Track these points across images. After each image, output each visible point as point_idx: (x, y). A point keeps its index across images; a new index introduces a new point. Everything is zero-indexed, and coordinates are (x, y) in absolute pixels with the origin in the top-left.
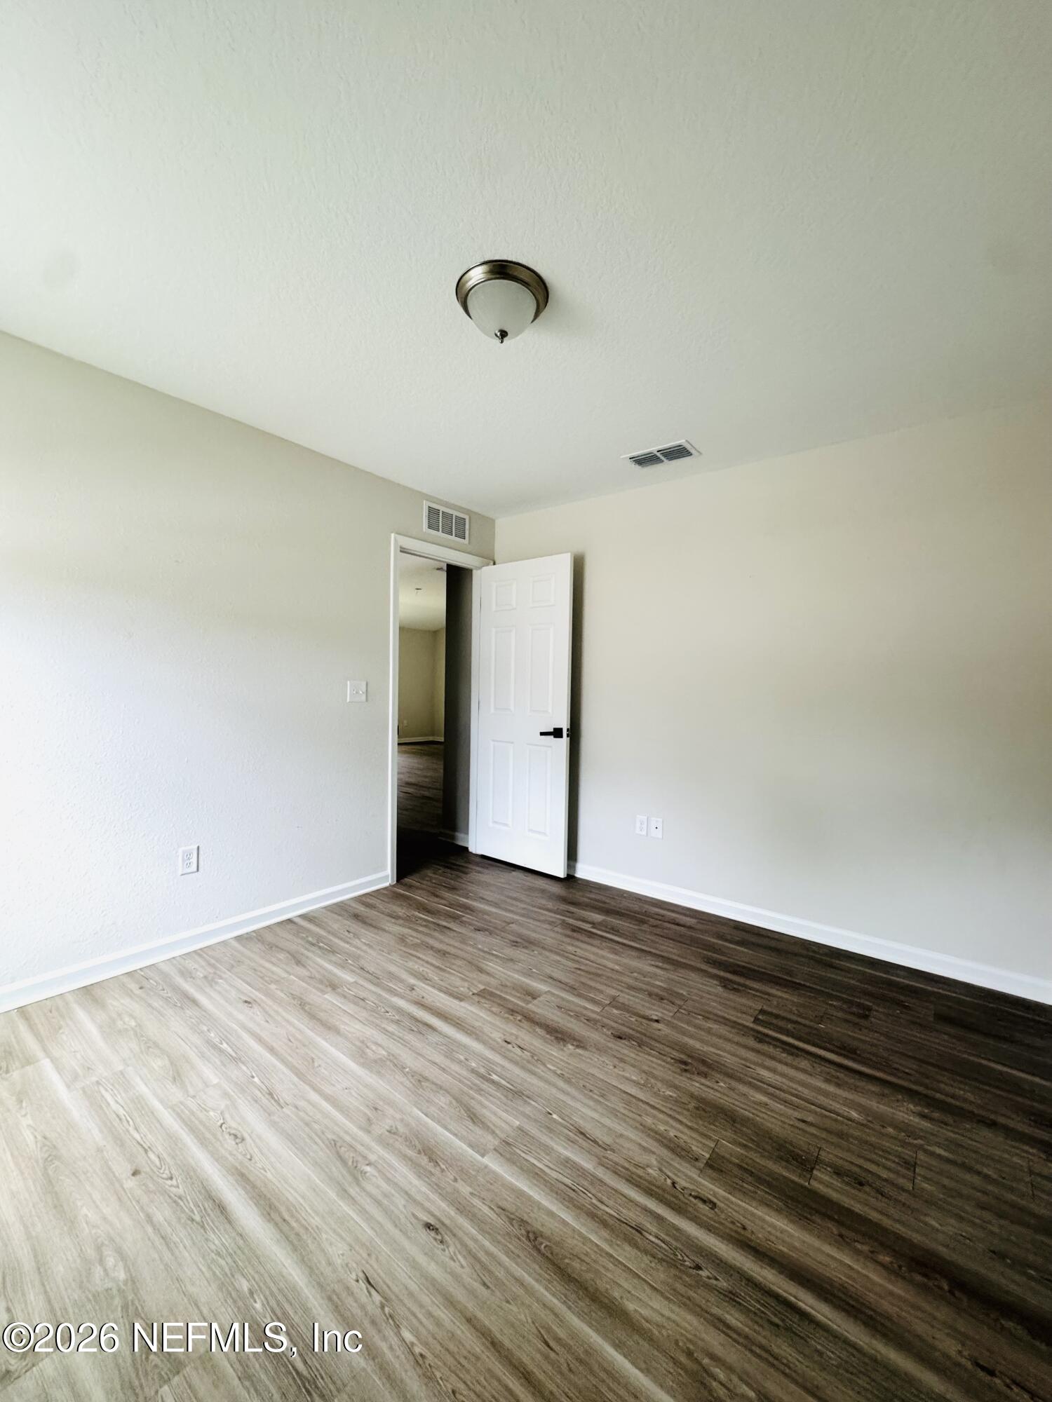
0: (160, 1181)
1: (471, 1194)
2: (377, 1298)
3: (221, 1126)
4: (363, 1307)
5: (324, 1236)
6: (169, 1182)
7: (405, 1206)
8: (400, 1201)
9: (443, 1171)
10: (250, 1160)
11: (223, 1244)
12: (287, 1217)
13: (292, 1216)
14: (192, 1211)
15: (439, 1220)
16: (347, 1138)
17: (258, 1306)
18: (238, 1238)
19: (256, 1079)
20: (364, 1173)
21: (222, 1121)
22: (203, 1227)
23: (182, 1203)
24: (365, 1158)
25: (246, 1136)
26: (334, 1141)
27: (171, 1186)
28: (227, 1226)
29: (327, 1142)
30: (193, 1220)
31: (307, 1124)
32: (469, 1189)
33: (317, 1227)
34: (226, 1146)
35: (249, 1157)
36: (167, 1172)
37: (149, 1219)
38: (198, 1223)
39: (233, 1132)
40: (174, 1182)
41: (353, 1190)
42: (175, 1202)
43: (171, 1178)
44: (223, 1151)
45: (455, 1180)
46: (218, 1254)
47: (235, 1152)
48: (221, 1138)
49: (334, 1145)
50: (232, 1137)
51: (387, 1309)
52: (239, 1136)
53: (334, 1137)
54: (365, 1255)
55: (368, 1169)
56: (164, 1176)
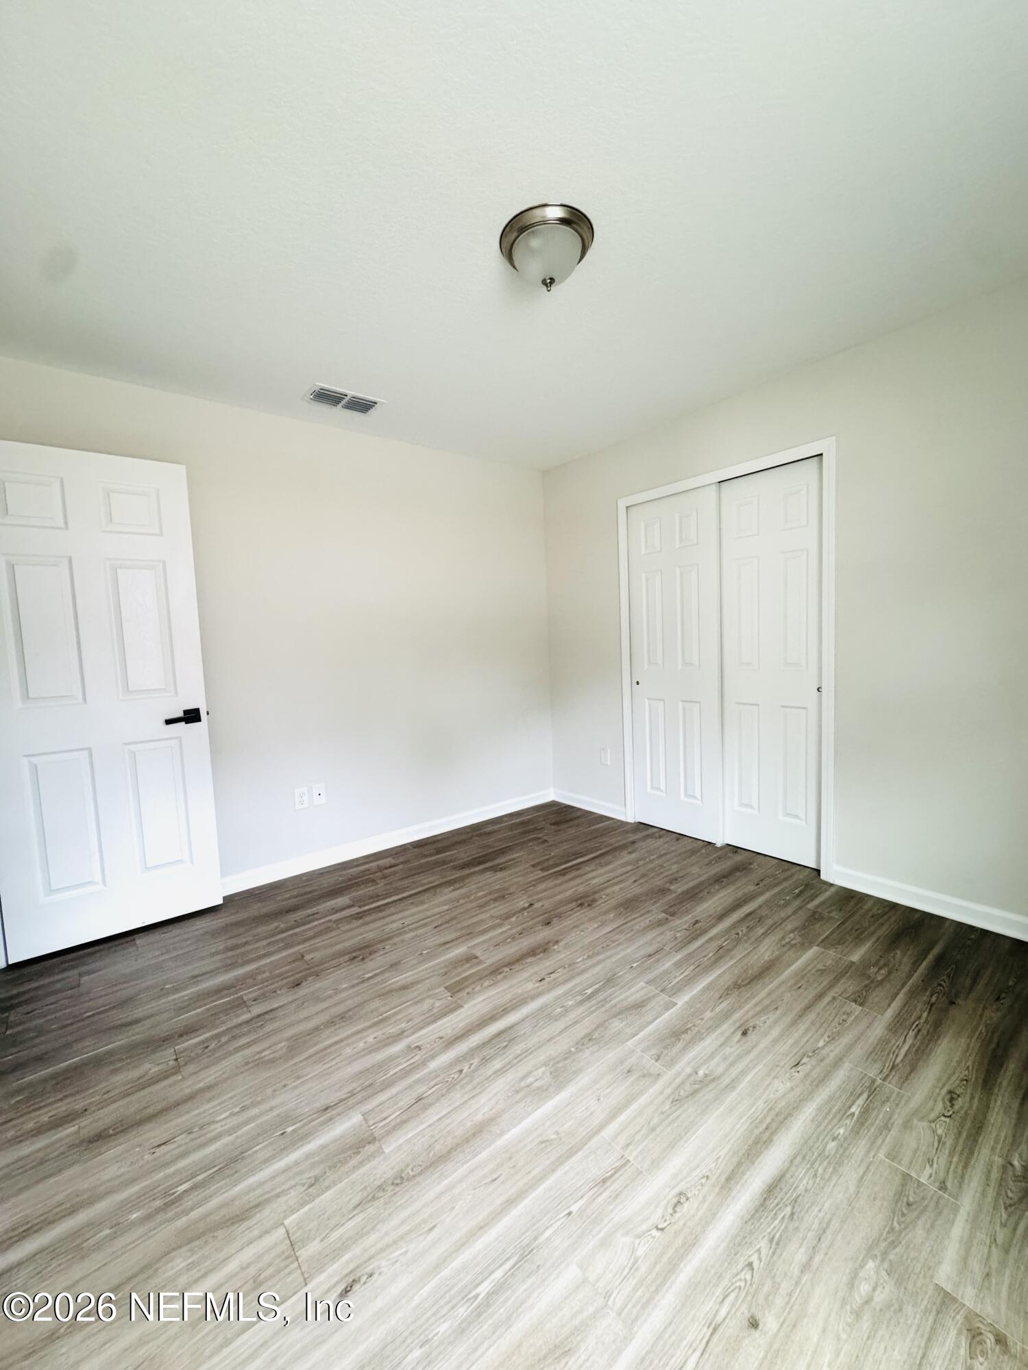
0: (756, 1279)
1: (711, 1011)
2: (805, 1060)
3: (662, 1229)
4: (814, 1067)
5: (772, 1096)
6: (756, 1265)
7: (731, 1047)
8: (728, 1050)
9: (694, 1026)
10: (708, 1177)
11: (805, 1174)
12: (764, 1126)
13: (761, 1122)
14: (783, 1218)
15: (739, 1027)
16: (669, 1091)
17: (842, 1131)
18: (796, 1162)
19: (574, 1208)
20: (706, 1075)
21: (654, 1232)
22: (796, 1200)
23: (777, 1236)
24: (690, 1075)
25: (676, 1191)
26: (672, 1102)
27: (760, 1259)
28: (788, 1176)
29: (674, 1108)
30: (792, 1214)
31: (653, 1129)
32: (708, 1012)
33: (765, 1103)
34: (692, 1212)
35: (703, 1181)
36: (742, 1276)
37: (805, 1268)
38: (794, 1207)
39: (670, 1210)
40: (754, 1258)
41: (726, 1081)
42: (778, 1244)
43: (750, 1265)
44: (701, 1213)
45: (702, 1019)
46: (815, 1175)
47: (701, 1198)
48: (681, 1223)
49: (677, 1101)
50: (678, 1209)
51: (810, 1054)
52: (675, 1200)
53: (668, 1103)
54: (779, 1068)
55: (701, 1073)
56: (748, 1277)
